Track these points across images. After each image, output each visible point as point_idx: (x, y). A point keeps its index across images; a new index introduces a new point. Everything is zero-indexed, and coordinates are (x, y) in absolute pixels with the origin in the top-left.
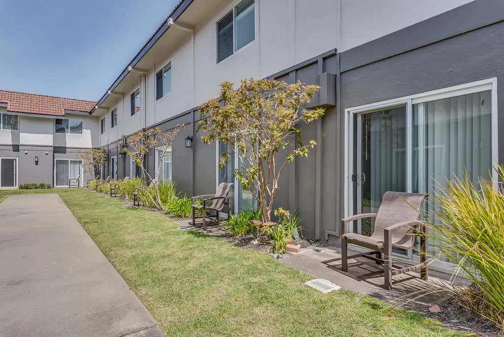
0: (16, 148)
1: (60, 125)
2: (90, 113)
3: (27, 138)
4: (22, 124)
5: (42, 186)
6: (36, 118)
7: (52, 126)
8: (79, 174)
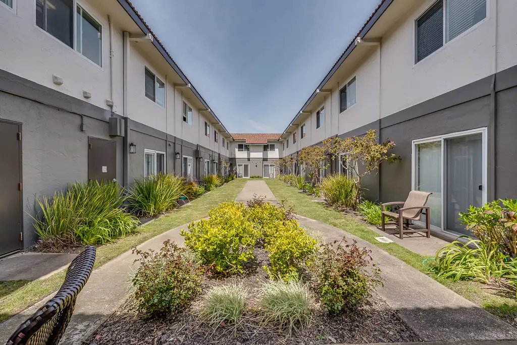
0: (249, 159)
1: (266, 148)
2: (278, 140)
3: (253, 155)
4: (251, 149)
5: (258, 177)
6: (256, 145)
7: (262, 149)
8: (273, 171)
